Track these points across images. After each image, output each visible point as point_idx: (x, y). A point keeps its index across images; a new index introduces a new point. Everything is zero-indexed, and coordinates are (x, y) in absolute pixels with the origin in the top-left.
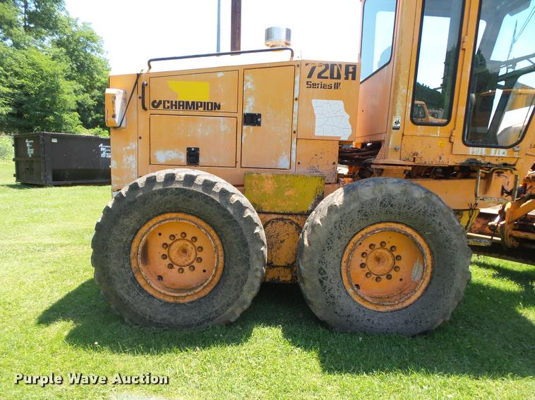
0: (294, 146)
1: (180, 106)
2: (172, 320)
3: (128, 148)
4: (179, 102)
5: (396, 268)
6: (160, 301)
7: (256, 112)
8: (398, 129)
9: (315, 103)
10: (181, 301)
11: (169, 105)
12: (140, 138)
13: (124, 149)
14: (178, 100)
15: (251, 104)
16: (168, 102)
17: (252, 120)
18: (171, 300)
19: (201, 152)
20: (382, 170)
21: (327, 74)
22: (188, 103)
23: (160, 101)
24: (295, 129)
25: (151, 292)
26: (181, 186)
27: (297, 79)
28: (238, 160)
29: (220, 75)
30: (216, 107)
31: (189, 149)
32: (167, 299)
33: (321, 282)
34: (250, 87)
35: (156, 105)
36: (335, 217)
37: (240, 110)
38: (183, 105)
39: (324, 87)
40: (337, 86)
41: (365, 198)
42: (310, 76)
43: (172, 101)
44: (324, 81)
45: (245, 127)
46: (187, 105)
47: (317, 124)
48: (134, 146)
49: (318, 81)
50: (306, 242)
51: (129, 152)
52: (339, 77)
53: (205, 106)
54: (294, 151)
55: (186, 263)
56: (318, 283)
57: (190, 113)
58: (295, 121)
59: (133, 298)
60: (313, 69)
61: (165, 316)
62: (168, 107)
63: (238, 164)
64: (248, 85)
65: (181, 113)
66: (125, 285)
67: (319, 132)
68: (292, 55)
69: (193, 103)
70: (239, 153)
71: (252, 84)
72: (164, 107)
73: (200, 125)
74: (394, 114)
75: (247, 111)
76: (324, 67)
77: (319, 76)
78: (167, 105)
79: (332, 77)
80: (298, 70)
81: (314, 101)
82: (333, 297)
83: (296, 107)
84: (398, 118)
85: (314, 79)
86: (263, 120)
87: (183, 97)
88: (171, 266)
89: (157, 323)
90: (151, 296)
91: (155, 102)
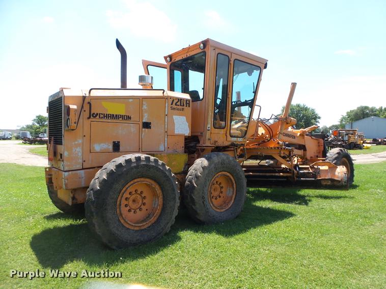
0: (166, 139)
1: (109, 117)
2: (142, 239)
3: (76, 142)
4: (109, 115)
5: (222, 192)
6: (133, 230)
7: (149, 122)
8: (209, 130)
9: (175, 117)
10: (143, 228)
11: (103, 116)
12: (85, 136)
13: (73, 143)
14: (108, 113)
15: (146, 117)
16: (102, 114)
17: (147, 125)
18: (138, 229)
19: (121, 144)
20: (204, 149)
21: (179, 103)
22: (113, 115)
23: (97, 114)
24: (166, 130)
25: (127, 226)
26: (144, 163)
27: (167, 105)
28: (140, 148)
29: (131, 100)
30: (129, 118)
31: (114, 142)
32: (136, 229)
33: (203, 202)
34: (145, 108)
35: (94, 116)
36: (206, 171)
37: (141, 121)
38: (111, 117)
39: (178, 109)
40: (183, 109)
41: (216, 162)
42: (172, 104)
43: (104, 114)
44: (178, 107)
45: (143, 129)
46: (113, 117)
47: (176, 128)
48: (80, 141)
49: (176, 107)
50: (195, 185)
51: (77, 146)
52: (183, 106)
53: (123, 117)
54: (166, 142)
55: (137, 207)
56: (202, 204)
57: (115, 121)
58: (166, 126)
59: (120, 231)
60: (173, 101)
61: (138, 238)
62: (102, 117)
63: (140, 150)
64: (145, 107)
65: (109, 121)
66: (115, 225)
67: (176, 132)
68: (163, 93)
69: (116, 115)
70: (141, 144)
71: (146, 106)
72: (100, 117)
73: (120, 128)
74: (208, 123)
75: (144, 121)
76: (177, 100)
77: (176, 105)
78: (101, 116)
79: (181, 105)
80: (167, 101)
81: (174, 116)
82: (207, 209)
83: (166, 119)
84: (209, 126)
85: (174, 106)
86: (152, 126)
87: (110, 112)
88: (129, 211)
89: (134, 243)
90: (128, 229)
91: (94, 114)
